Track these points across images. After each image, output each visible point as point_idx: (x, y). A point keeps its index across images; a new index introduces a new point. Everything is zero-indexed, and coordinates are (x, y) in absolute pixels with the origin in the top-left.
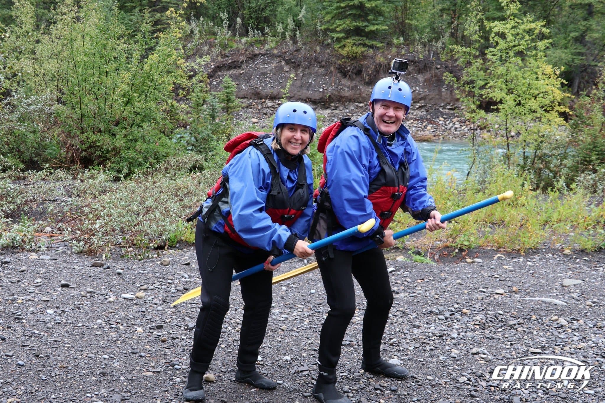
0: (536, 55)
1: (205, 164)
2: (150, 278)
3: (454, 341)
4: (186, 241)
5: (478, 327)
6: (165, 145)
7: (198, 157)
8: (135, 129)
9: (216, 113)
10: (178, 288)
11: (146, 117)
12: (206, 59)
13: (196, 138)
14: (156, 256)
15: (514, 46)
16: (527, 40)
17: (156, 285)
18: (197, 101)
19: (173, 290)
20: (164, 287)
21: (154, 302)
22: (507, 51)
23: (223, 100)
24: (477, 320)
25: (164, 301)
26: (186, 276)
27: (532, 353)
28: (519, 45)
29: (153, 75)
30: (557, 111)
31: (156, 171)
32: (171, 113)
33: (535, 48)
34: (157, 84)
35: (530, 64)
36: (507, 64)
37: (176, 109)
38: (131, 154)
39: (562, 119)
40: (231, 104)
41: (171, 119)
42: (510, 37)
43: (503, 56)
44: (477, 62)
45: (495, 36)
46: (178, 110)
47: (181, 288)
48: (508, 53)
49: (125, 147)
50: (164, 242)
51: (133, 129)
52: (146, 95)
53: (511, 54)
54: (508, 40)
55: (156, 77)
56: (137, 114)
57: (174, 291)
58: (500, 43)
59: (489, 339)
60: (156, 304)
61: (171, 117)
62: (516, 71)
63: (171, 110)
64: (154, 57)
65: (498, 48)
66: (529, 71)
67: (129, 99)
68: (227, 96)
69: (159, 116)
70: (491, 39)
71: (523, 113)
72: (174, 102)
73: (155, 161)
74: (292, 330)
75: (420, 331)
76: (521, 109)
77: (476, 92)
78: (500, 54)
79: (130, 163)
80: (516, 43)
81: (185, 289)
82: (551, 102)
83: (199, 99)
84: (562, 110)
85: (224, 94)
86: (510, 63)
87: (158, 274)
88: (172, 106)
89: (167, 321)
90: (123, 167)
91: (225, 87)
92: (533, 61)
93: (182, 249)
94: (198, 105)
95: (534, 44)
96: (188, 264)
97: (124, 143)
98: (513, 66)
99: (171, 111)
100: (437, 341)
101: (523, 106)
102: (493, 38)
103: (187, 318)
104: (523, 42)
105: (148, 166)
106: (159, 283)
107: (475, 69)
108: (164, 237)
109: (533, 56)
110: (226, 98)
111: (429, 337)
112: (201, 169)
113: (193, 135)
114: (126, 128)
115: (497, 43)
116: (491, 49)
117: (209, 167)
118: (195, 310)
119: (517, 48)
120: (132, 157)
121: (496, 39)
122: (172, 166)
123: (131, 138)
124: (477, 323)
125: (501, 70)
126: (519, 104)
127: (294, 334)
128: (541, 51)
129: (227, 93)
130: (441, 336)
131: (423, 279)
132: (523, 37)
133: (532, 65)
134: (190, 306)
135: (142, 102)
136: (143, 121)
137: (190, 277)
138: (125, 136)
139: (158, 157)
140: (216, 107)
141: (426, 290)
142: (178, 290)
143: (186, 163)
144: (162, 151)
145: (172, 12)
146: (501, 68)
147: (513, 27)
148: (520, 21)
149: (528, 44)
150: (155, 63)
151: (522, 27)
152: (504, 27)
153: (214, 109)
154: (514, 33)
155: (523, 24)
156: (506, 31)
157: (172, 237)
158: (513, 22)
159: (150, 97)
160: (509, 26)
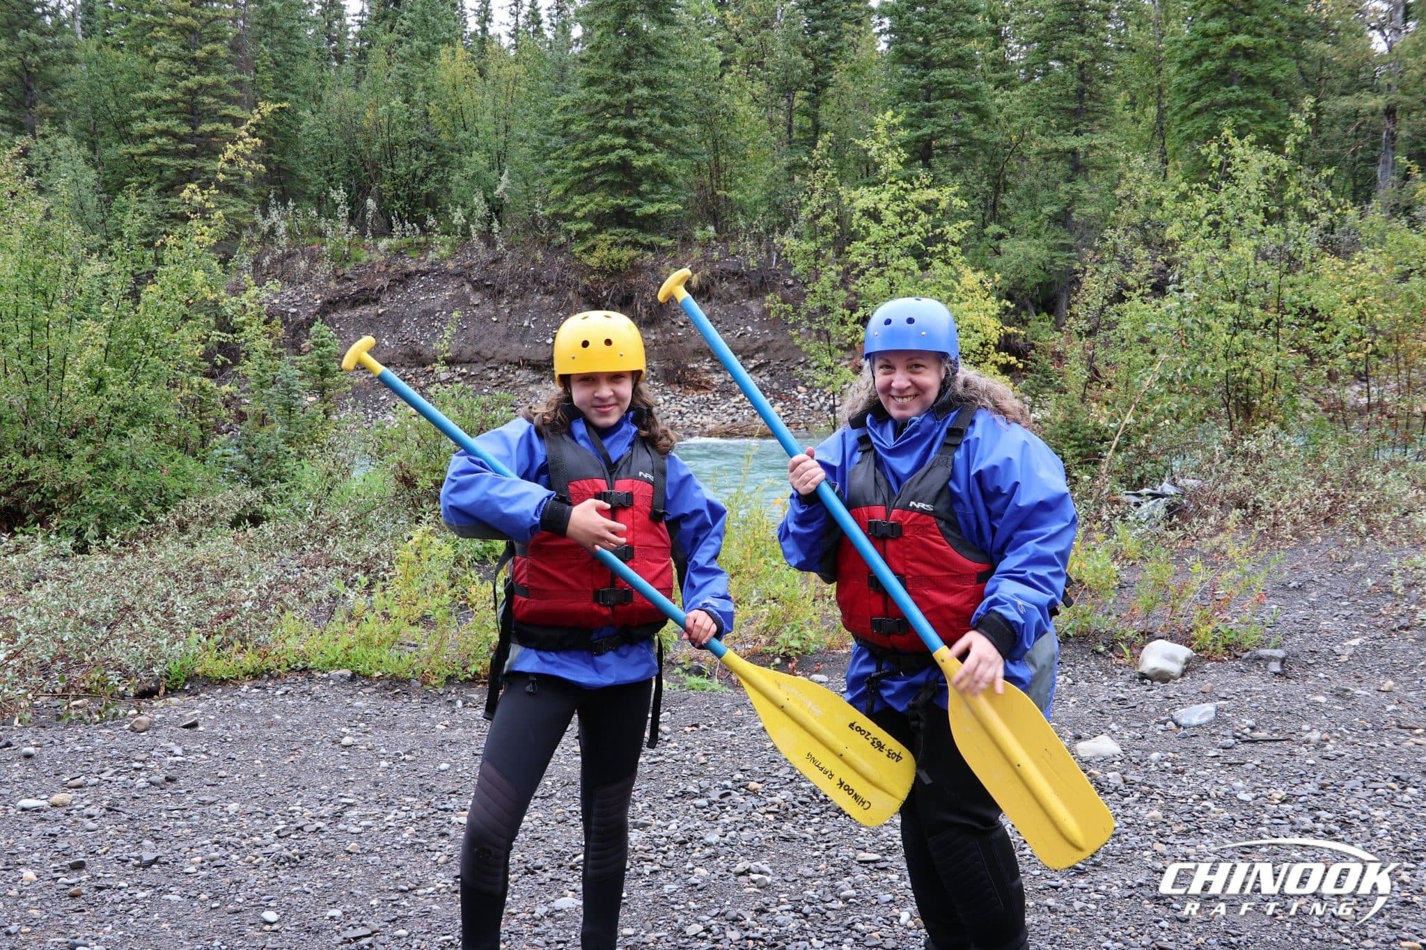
0: (945, 250)
1: (269, 508)
2: (96, 760)
3: (708, 851)
4: (205, 677)
5: (771, 817)
6: (182, 475)
7: (250, 495)
8: (113, 442)
9: (296, 399)
10: (154, 778)
11: (138, 417)
12: (272, 287)
13: (249, 455)
14: (135, 712)
15: (901, 235)
16: (925, 224)
17: (104, 776)
18: (260, 377)
19: (141, 782)
20: (122, 778)
21: (86, 811)
22: (887, 246)
23: (313, 371)
24: (773, 804)
25: (109, 810)
26: (178, 751)
27: (861, 862)
28: (912, 233)
29: (149, 325)
30: (996, 362)
31: (158, 529)
32: (199, 404)
33: (941, 238)
34: (157, 345)
35: (935, 269)
36: (888, 273)
37: (211, 394)
38: (104, 496)
39: (1006, 378)
40: (328, 380)
41: (201, 418)
42: (889, 217)
43: (880, 257)
44: (831, 269)
45: (860, 218)
46: (215, 397)
47: (162, 777)
48: (888, 250)
49: (92, 481)
50: (157, 681)
51: (109, 442)
52: (136, 371)
53: (896, 251)
54: (885, 223)
55: (154, 331)
56: (116, 410)
57: (143, 785)
58: (872, 230)
59: (785, 840)
60: (90, 816)
61: (201, 412)
62: (909, 285)
63: (200, 398)
64: (151, 292)
65: (869, 240)
67: (101, 380)
68: (320, 364)
69: (170, 413)
70: (855, 223)
72: (207, 382)
73: (159, 508)
74: (370, 851)
75: (644, 834)
77: (833, 331)
78: (874, 252)
79: (102, 516)
80: (905, 229)
81: (168, 779)
82: (981, 344)
83: (264, 371)
84: (1004, 361)
85: (313, 359)
86: (896, 269)
87: (114, 752)
88: (203, 389)
89: (100, 852)
90: (87, 524)
91: (315, 343)
92: (941, 265)
93: (196, 694)
94: (262, 385)
95: (938, 231)
96: (193, 725)
97: (89, 473)
98: (900, 275)
99: (201, 401)
100: (671, 854)
102: (858, 220)
103: (147, 842)
104: (916, 227)
105: (142, 519)
106: (112, 771)
107: (828, 284)
108: (156, 671)
109: (940, 252)
110: (319, 368)
111: (657, 846)
112: (256, 520)
113: (244, 448)
114: (93, 442)
115: (866, 228)
116: (856, 244)
117: (277, 517)
118: (171, 824)
119: (904, 239)
120: (107, 503)
121: (863, 223)
122: (192, 518)
123: (104, 461)
124: (774, 808)
127: (371, 859)
128: (953, 243)
129: (320, 357)
130: (683, 843)
131: (697, 726)
132: (915, 219)
133: (938, 272)
134: (164, 815)
135: (126, 384)
136: (131, 424)
137: (186, 752)
138: (92, 458)
139: (165, 501)
140: (296, 388)
141: (687, 749)
142: (152, 783)
143: (222, 509)
144: (175, 486)
145: (193, 191)
146: (877, 280)
147: (895, 199)
148: (909, 186)
149: (927, 231)
150: (154, 302)
151: (914, 196)
152: (877, 197)
153: (290, 392)
154: (898, 209)
155: (914, 189)
156: (881, 206)
157: (175, 670)
158: (895, 188)
159: (145, 373)
160: (886, 196)
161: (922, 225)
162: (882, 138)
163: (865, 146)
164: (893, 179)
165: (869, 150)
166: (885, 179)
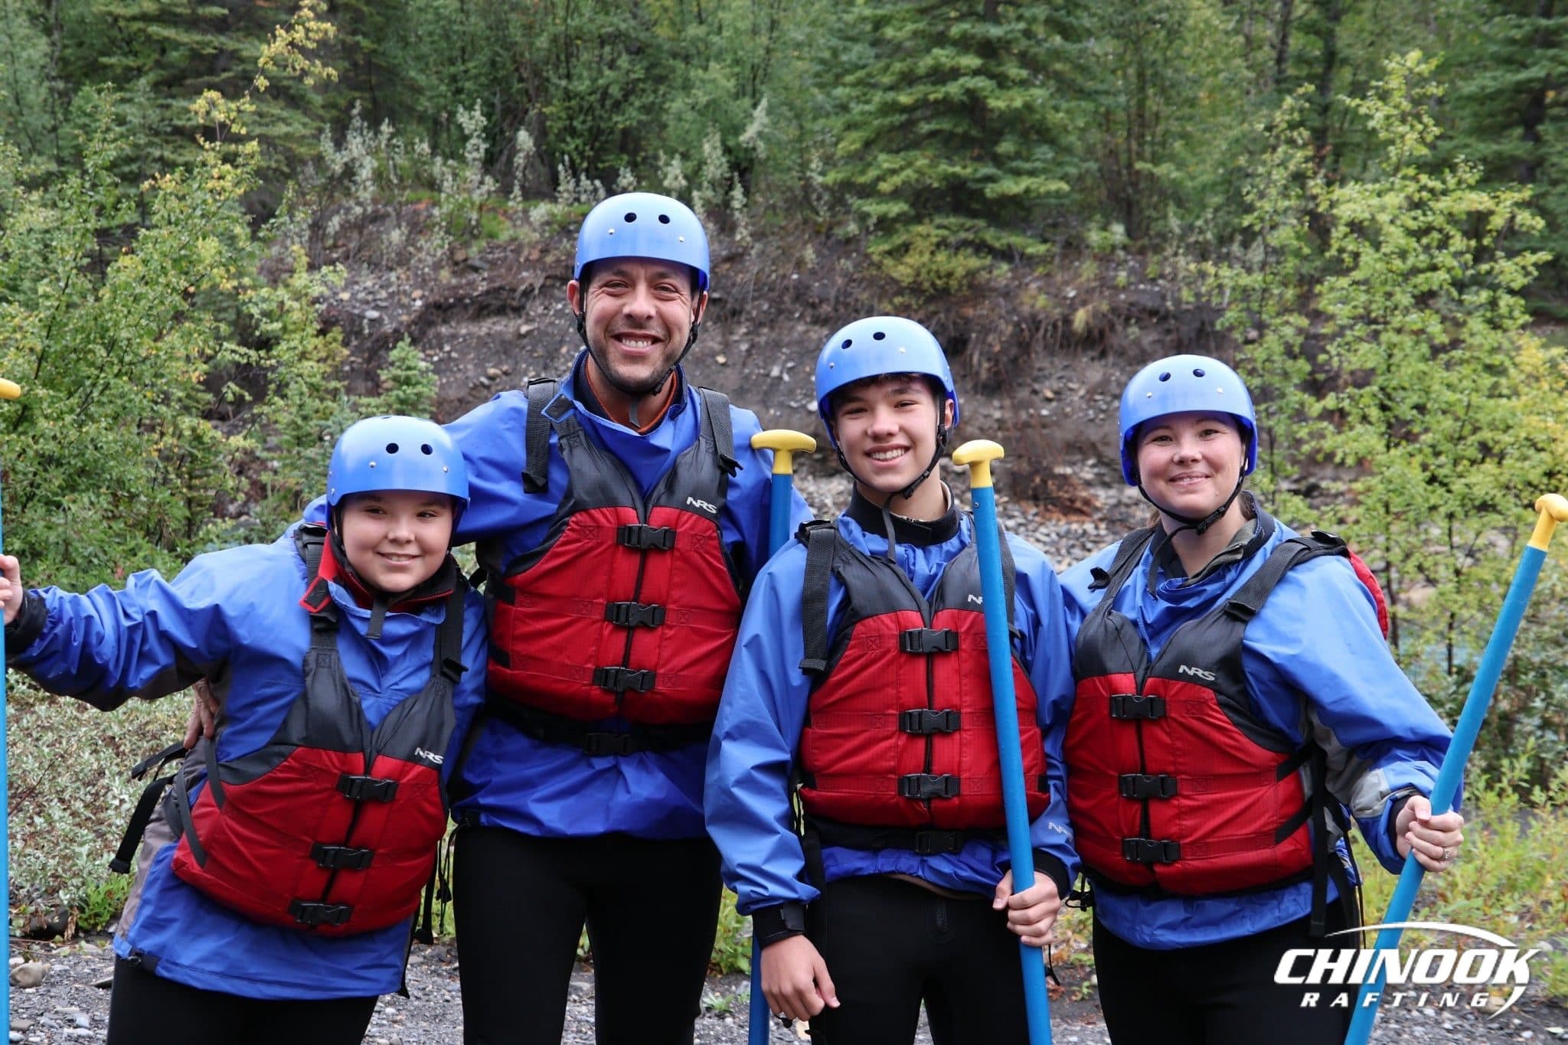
0: (1494, 303)
11: (84, 477)
12: (331, 277)
15: (1415, 271)
16: (1462, 253)
18: (299, 428)
22: (1387, 288)
28: (1434, 268)
29: (116, 324)
33: (1488, 280)
34: (127, 359)
35: (1472, 335)
36: (1386, 335)
37: (211, 449)
41: (190, 488)
42: (1395, 237)
43: (1374, 307)
44: (1287, 323)
45: (1346, 236)
46: (218, 454)
48: (1389, 295)
50: (63, 915)
52: (88, 398)
53: (1404, 299)
54: (1384, 249)
55: (124, 334)
56: (47, 461)
58: (1363, 259)
61: (191, 477)
62: (1424, 359)
63: (191, 455)
64: (126, 267)
65: (1357, 275)
66: (1468, 362)
69: (138, 474)
70: (1335, 245)
71: (1443, 510)
72: (205, 426)
76: (1437, 495)
77: (1280, 430)
78: (1363, 298)
80: (1423, 260)
83: (305, 418)
86: (1399, 331)
88: (198, 438)
91: (396, 379)
92: (1484, 327)
94: (299, 441)
95: (1485, 267)
98: (1406, 340)
99: (194, 459)
101: (1443, 484)
102: (1340, 240)
104: (1443, 258)
107: (1278, 349)
108: (64, 897)
109: (1484, 305)
115: (1356, 256)
116: (1333, 281)
119: (1421, 278)
121: (1351, 247)
125: (1366, 356)
126: (1432, 480)
128: (1510, 291)
129: (402, 402)
132: (1443, 244)
133: (1478, 340)
135: (69, 419)
136: (70, 487)
145: (213, 103)
146: (1364, 347)
147: (1410, 206)
148: (1437, 184)
149: (1465, 267)
150: (128, 284)
151: (1444, 204)
152: (1375, 201)
154: (1413, 225)
155: (1444, 193)
156: (1383, 218)
157: (96, 898)
158: (1412, 187)
159: (101, 404)
160: (1393, 200)
161: (1457, 255)
162: (1397, 98)
163: (1363, 111)
164: (1411, 171)
165: (1369, 117)
166: (1397, 169)
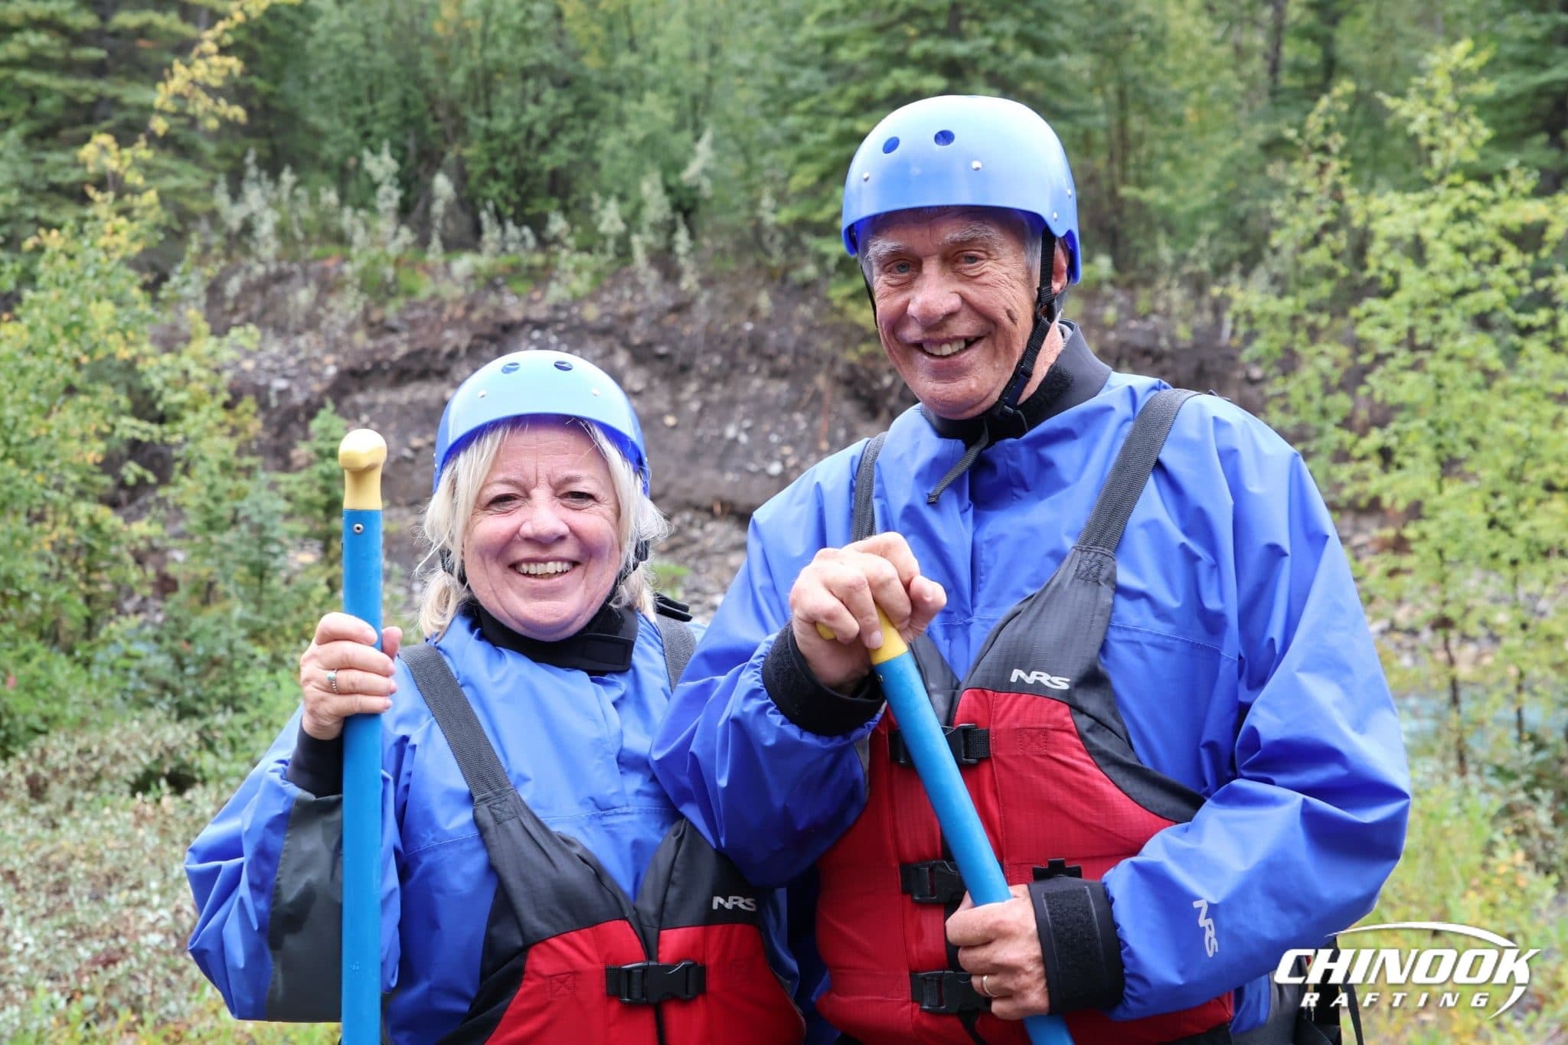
1: (207, 761)
6: (43, 689)
7: (173, 733)
9: (275, 556)
12: (242, 339)
13: (177, 657)
15: (1463, 292)
16: (1517, 270)
18: (208, 511)
22: (1434, 311)
23: (310, 505)
28: (1486, 287)
33: (1549, 298)
34: (14, 439)
35: (1531, 360)
36: (1434, 363)
37: (111, 538)
41: (88, 583)
42: (1442, 254)
43: (1419, 332)
44: (1322, 353)
45: (1386, 253)
46: (118, 543)
48: (1436, 319)
53: (1452, 320)
54: (1433, 267)
55: (10, 412)
58: (1405, 279)
61: (89, 571)
62: (1477, 388)
63: (88, 545)
64: (9, 336)
65: (1399, 297)
66: (1527, 389)
68: (325, 490)
69: (29, 569)
70: (1373, 263)
71: (1505, 557)
72: (104, 514)
76: (1499, 540)
78: (1407, 322)
80: (1473, 279)
83: (217, 500)
85: (311, 482)
86: (1450, 357)
88: (95, 527)
91: (318, 452)
92: (1544, 351)
94: (210, 525)
98: (1457, 368)
99: (91, 550)
101: (1505, 528)
102: (1379, 258)
104: (1496, 275)
107: (1315, 385)
110: (323, 499)
112: (180, 782)
113: (167, 643)
115: (1395, 275)
116: (1372, 304)
117: (221, 777)
119: (1471, 299)
121: (1390, 263)
122: (57, 772)
125: (1413, 387)
126: (1493, 523)
129: (326, 478)
132: (1495, 261)
140: (275, 534)
143: (118, 758)
144: (28, 709)
145: (104, 149)
146: (1411, 377)
147: (1460, 216)
148: (1486, 193)
149: (1522, 284)
151: (1495, 214)
152: (1420, 215)
153: (264, 541)
154: (1461, 240)
155: (1496, 202)
156: (1428, 233)
158: (1459, 197)
160: (1439, 212)
161: (1511, 271)
162: (1441, 97)
163: (1404, 112)
164: (1457, 178)
165: (1411, 120)
166: (1441, 177)
